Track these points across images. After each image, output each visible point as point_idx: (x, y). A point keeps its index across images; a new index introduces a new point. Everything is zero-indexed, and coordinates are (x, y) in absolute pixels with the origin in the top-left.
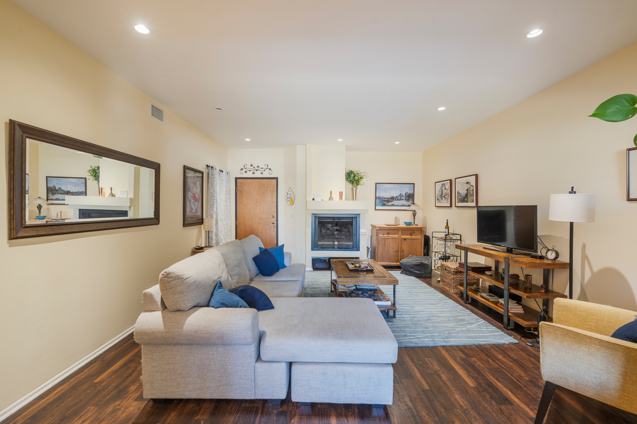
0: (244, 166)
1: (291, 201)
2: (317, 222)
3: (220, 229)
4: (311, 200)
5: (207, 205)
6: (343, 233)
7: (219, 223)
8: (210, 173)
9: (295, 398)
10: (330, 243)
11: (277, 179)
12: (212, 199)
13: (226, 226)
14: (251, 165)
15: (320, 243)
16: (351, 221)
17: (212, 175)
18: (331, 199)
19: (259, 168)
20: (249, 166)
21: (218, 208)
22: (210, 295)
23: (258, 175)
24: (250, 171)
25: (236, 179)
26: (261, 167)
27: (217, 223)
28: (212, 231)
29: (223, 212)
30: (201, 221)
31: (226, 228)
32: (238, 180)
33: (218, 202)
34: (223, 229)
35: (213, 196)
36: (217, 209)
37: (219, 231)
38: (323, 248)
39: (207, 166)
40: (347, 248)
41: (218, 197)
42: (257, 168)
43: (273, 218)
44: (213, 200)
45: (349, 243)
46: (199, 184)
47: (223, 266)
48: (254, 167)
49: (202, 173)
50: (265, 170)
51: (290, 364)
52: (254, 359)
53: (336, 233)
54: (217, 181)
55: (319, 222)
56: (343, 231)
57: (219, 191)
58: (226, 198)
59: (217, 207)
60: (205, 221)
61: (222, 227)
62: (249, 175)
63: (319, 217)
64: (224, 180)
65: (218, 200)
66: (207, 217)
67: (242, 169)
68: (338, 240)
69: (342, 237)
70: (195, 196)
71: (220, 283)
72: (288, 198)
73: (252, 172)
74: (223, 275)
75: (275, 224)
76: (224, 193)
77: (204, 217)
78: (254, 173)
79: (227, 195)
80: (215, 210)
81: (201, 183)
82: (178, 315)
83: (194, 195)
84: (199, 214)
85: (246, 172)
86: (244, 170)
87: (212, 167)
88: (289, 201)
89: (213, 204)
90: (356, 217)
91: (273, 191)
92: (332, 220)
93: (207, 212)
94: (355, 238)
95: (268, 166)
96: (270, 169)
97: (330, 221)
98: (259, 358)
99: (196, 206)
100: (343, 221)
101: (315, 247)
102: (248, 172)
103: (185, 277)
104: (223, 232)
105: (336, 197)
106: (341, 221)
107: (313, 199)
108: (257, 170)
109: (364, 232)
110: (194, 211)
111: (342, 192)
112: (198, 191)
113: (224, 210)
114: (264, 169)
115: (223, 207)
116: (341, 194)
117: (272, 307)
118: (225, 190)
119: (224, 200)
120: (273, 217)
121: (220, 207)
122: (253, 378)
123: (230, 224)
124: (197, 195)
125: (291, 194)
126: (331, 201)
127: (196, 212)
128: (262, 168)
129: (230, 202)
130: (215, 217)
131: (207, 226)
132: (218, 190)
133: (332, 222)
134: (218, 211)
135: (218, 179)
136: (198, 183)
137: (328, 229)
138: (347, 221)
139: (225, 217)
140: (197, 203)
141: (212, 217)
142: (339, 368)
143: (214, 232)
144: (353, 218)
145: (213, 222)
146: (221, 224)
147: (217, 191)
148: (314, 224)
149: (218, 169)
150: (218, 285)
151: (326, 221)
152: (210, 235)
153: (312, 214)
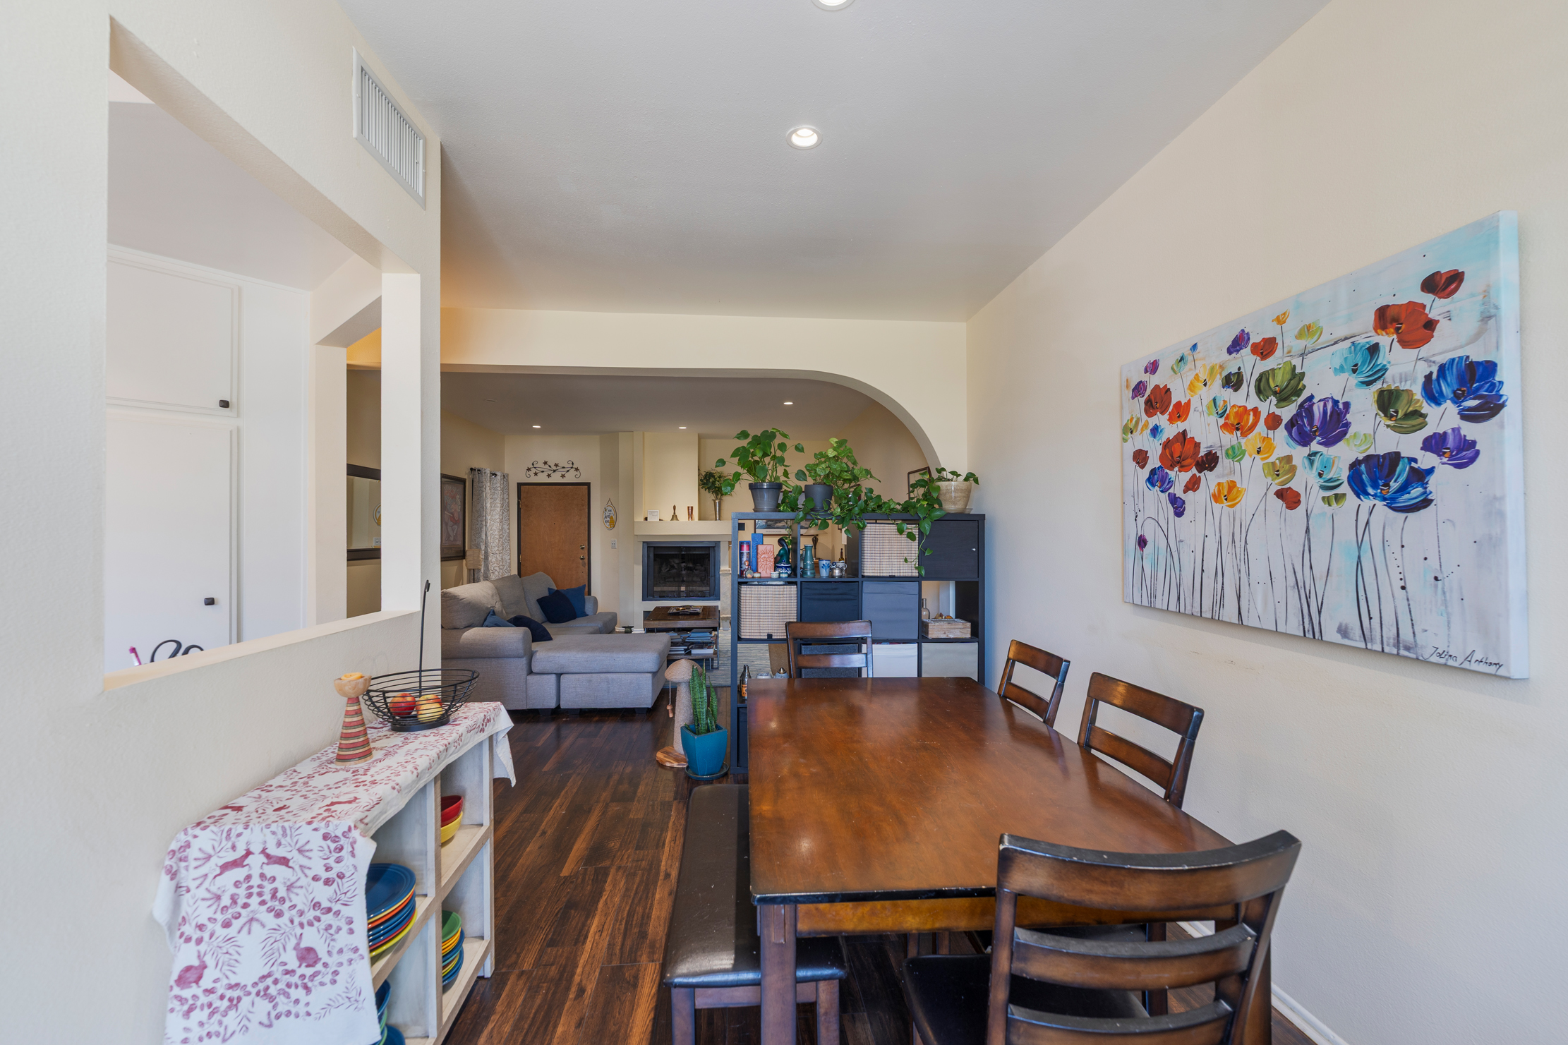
0: (533, 464)
1: (612, 522)
2: (652, 556)
3: (491, 568)
4: (642, 520)
5: (471, 529)
6: (696, 572)
7: (490, 558)
8: (476, 480)
9: (563, 706)
10: (674, 589)
11: (588, 485)
12: (479, 519)
13: (501, 564)
14: (545, 463)
15: (656, 589)
16: (707, 553)
17: (479, 482)
18: (675, 518)
19: (558, 468)
20: (540, 464)
21: (488, 534)
22: (483, 619)
23: (556, 478)
24: (543, 472)
25: (520, 485)
26: (561, 465)
27: (486, 558)
28: (479, 570)
29: (497, 541)
30: (462, 554)
31: (501, 567)
32: (523, 488)
33: (488, 525)
34: (497, 568)
35: (481, 516)
36: (486, 535)
37: (491, 571)
38: (663, 596)
39: (472, 469)
40: (702, 596)
41: (489, 517)
42: (555, 468)
43: (582, 550)
44: (480, 523)
45: (704, 589)
46: (459, 498)
47: (497, 598)
48: (550, 466)
49: (463, 481)
50: (568, 471)
51: (559, 675)
52: (525, 672)
53: (684, 572)
54: (487, 491)
55: (656, 556)
56: (696, 570)
57: (491, 506)
58: (501, 517)
59: (486, 532)
60: (468, 554)
61: (495, 565)
62: (542, 478)
63: (654, 547)
64: (499, 489)
65: (489, 522)
66: (470, 547)
67: (529, 469)
68: (688, 584)
69: (694, 579)
70: (453, 517)
71: (494, 611)
72: (606, 517)
73: (546, 474)
74: (497, 606)
75: (586, 561)
76: (499, 509)
77: (466, 549)
78: (549, 476)
79: (503, 513)
80: (484, 537)
81: (462, 497)
82: (454, 632)
83: (453, 515)
84: (460, 543)
85: (536, 474)
86: (533, 470)
87: (479, 470)
88: (608, 521)
89: (481, 528)
90: (714, 547)
91: (583, 506)
92: (676, 553)
93: (471, 540)
94: (712, 580)
95: (573, 464)
96: (577, 469)
97: (673, 553)
98: (530, 672)
99: (455, 532)
100: (694, 553)
101: (648, 595)
102: (540, 474)
103: (461, 598)
104: (496, 573)
105: (682, 515)
106: (691, 553)
107: (646, 519)
108: (554, 471)
109: (726, 570)
110: (452, 539)
111: (692, 507)
112: (458, 508)
113: (497, 537)
114: (566, 470)
115: (496, 533)
116: (690, 510)
117: (551, 639)
118: (499, 505)
119: (498, 520)
120: (583, 548)
121: (492, 532)
122: (525, 689)
123: (508, 561)
124: (456, 515)
125: (611, 511)
126: (675, 521)
127: (455, 540)
128: (563, 468)
129: (509, 524)
130: (483, 548)
131: (472, 562)
132: (488, 505)
133: (676, 554)
134: (489, 538)
135: (488, 488)
136: (458, 496)
137: (673, 567)
138: (700, 553)
139: (501, 548)
140: (456, 526)
141: (478, 547)
142: (603, 676)
143: (482, 571)
144: (709, 547)
145: (481, 556)
146: (494, 560)
147: (486, 507)
148: (646, 559)
149: (488, 471)
150: (491, 613)
151: (667, 553)
152: (476, 577)
153: (644, 542)
